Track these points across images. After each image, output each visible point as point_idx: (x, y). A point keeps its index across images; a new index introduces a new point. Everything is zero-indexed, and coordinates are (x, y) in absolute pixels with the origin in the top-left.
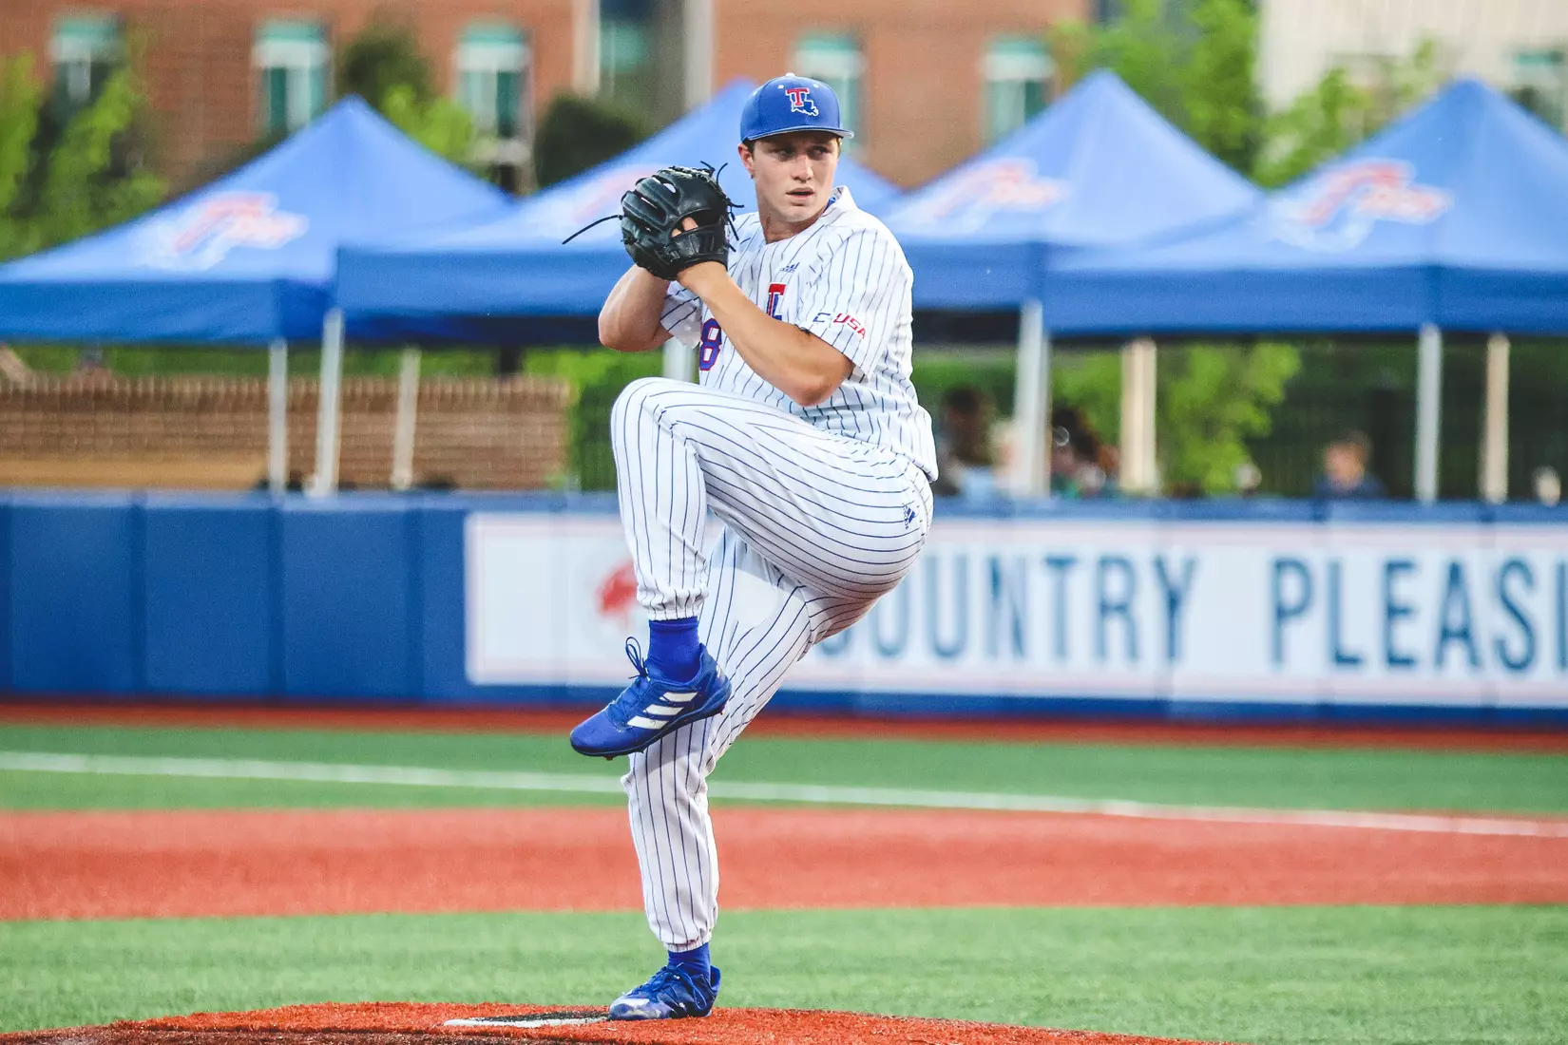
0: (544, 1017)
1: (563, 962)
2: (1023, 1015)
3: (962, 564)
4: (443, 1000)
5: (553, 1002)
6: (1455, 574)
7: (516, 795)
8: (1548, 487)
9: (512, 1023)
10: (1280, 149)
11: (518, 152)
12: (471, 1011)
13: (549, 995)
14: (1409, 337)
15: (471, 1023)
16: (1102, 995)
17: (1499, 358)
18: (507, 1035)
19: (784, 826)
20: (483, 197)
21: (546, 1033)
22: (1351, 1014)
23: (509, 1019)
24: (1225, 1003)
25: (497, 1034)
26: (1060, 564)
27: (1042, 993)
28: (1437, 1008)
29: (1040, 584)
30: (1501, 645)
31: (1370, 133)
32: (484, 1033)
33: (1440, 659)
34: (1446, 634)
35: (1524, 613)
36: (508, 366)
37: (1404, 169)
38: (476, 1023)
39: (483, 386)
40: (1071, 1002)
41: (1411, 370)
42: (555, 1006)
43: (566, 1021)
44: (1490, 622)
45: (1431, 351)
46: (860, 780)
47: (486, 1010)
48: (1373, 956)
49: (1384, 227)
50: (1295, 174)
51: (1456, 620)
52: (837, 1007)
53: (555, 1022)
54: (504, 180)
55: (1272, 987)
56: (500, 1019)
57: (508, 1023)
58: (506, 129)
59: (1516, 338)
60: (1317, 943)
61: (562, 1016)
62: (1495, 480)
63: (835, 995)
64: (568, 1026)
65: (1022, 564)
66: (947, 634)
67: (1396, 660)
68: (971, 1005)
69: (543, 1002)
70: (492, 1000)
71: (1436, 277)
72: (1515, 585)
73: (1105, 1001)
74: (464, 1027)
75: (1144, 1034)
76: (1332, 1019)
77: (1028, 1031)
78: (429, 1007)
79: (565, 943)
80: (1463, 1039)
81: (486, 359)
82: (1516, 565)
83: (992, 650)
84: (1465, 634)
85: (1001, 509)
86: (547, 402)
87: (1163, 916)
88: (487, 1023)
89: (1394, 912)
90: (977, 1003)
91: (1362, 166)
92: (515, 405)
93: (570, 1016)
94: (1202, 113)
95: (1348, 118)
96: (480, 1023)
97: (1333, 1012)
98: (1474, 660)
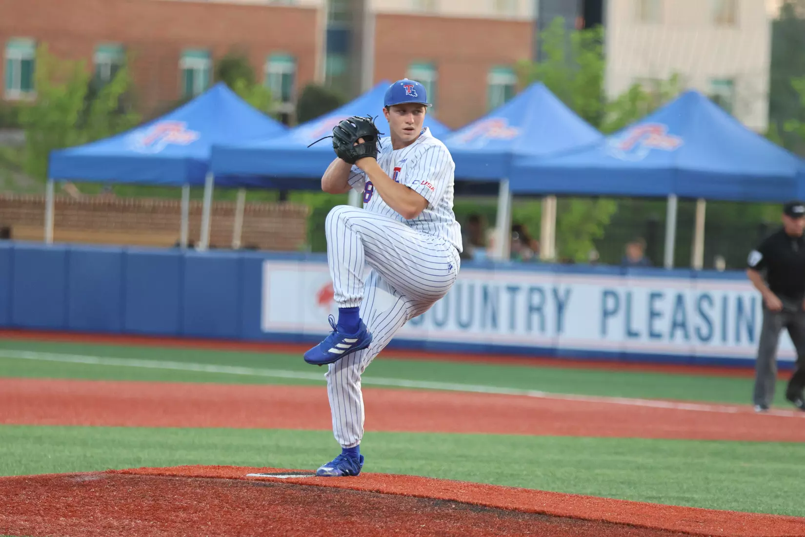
0: (289, 474)
1: (298, 451)
2: (491, 479)
3: (472, 288)
4: (246, 465)
5: (293, 467)
6: (680, 300)
7: (280, 380)
8: (720, 264)
9: (275, 476)
10: (612, 117)
11: (290, 108)
12: (258, 470)
13: (291, 465)
14: (664, 199)
15: (258, 475)
16: (525, 473)
17: (701, 210)
18: (273, 481)
19: (393, 397)
20: (274, 126)
21: (289, 481)
22: (630, 484)
23: (274, 474)
24: (576, 477)
25: (269, 480)
26: (513, 290)
27: (499, 471)
28: (666, 483)
29: (504, 298)
30: (698, 330)
31: (650, 112)
32: (263, 480)
33: (672, 335)
34: (675, 325)
35: (708, 317)
36: (283, 198)
37: (664, 127)
38: (260, 475)
39: (274, 207)
40: (512, 475)
41: (664, 212)
42: (293, 470)
43: (298, 476)
44: (694, 320)
45: (673, 205)
46: (426, 378)
47: (264, 470)
48: (640, 460)
49: (655, 152)
50: (617, 129)
51: (679, 318)
52: (414, 474)
53: (293, 476)
54: (284, 120)
55: (597, 471)
56: (270, 474)
57: (273, 476)
58: (285, 99)
59: (709, 201)
60: (616, 453)
61: (297, 474)
62: (698, 259)
63: (412, 469)
64: (300, 478)
65: (497, 289)
66: (465, 317)
67: (654, 335)
68: (469, 475)
69: (288, 468)
70: (267, 466)
71: (676, 174)
72: (705, 305)
73: (526, 475)
74: (255, 477)
75: (542, 489)
76: (622, 486)
77: (493, 487)
78: (241, 468)
79: (298, 443)
81: (274, 195)
82: (706, 297)
83: (483, 325)
84: (683, 325)
85: (489, 266)
86: (298, 214)
87: (551, 440)
88: (265, 476)
89: (649, 442)
90: (472, 474)
91: (646, 126)
92: (285, 214)
93: (300, 474)
94: (580, 101)
95: (641, 105)
96: (262, 476)
97: (622, 483)
98: (686, 336)
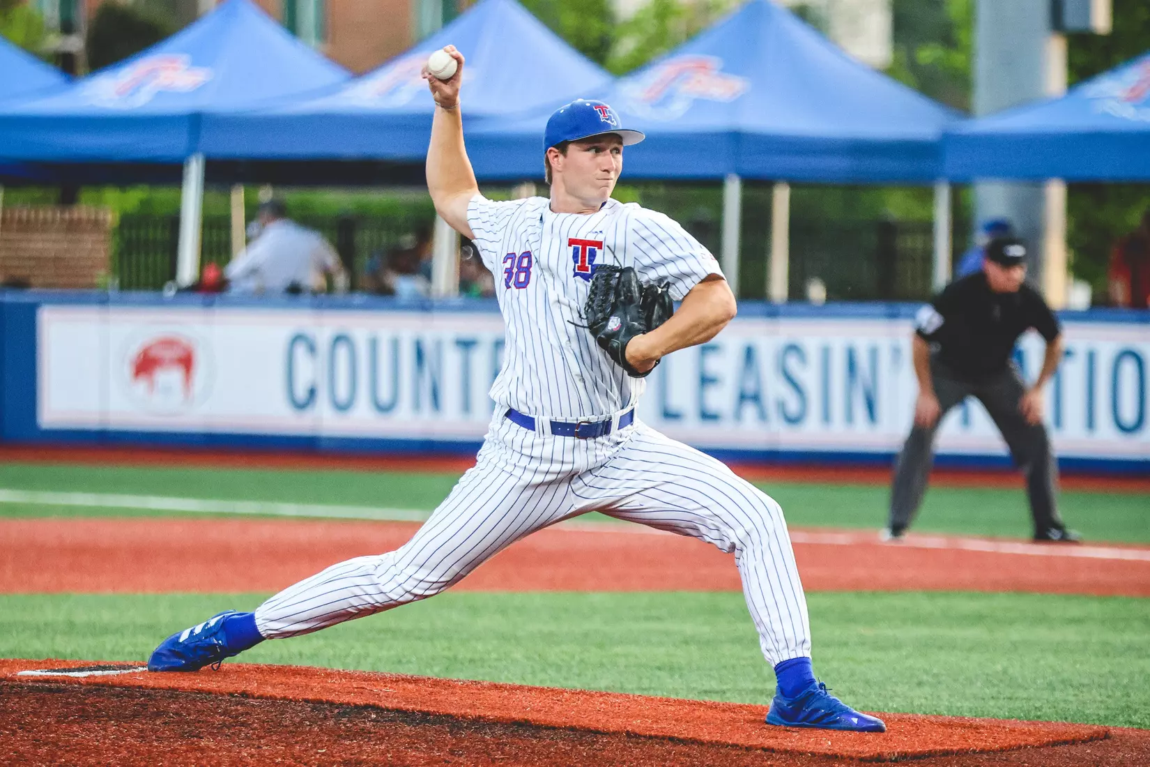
0: (90, 669)
1: (105, 630)
2: (436, 669)
3: (395, 345)
4: (17, 657)
5: (97, 658)
6: (749, 354)
7: (71, 510)
8: (817, 291)
9: (67, 674)
10: (626, 46)
11: (75, 44)
12: (38, 665)
13: (94, 654)
14: (716, 183)
15: (37, 673)
16: (494, 656)
17: (781, 199)
18: (64, 682)
19: (265, 532)
20: (48, 77)
21: (92, 680)
22: (672, 669)
23: (65, 670)
24: (582, 661)
25: (56, 681)
26: (466, 345)
27: (450, 654)
28: (734, 667)
29: (452, 360)
30: (781, 406)
31: (691, 36)
32: (47, 680)
33: (738, 416)
34: (742, 397)
35: (799, 383)
36: (68, 199)
37: (715, 62)
38: (41, 674)
39: (48, 213)
40: (472, 661)
41: (719, 207)
42: (99, 662)
43: (106, 673)
44: (774, 388)
45: (733, 193)
46: (319, 499)
47: (49, 664)
48: (689, 628)
49: (699, 104)
50: (635, 66)
51: (750, 386)
52: (305, 664)
53: (98, 673)
54: (66, 65)
55: (618, 650)
56: (58, 671)
57: (64, 674)
58: (67, 28)
59: (794, 184)
60: (647, 618)
61: (104, 668)
62: (778, 284)
63: (301, 655)
64: (108, 676)
65: (439, 345)
66: (385, 395)
67: (707, 416)
68: (400, 662)
69: (90, 659)
70: (52, 656)
71: (736, 140)
72: (793, 363)
73: (497, 660)
74: (32, 676)
75: (524, 684)
76: (658, 673)
77: (440, 681)
78: (7, 662)
79: (106, 616)
80: (751, 688)
81: (53, 193)
82: (793, 348)
83: (417, 405)
84: (756, 398)
85: (424, 305)
86: (96, 225)
87: (537, 598)
88: (49, 674)
89: (704, 597)
90: (404, 660)
91: (685, 60)
92: (73, 227)
93: (110, 668)
94: (570, 20)
95: (675, 25)
96: (44, 674)
97: (659, 668)
98: (763, 416)
